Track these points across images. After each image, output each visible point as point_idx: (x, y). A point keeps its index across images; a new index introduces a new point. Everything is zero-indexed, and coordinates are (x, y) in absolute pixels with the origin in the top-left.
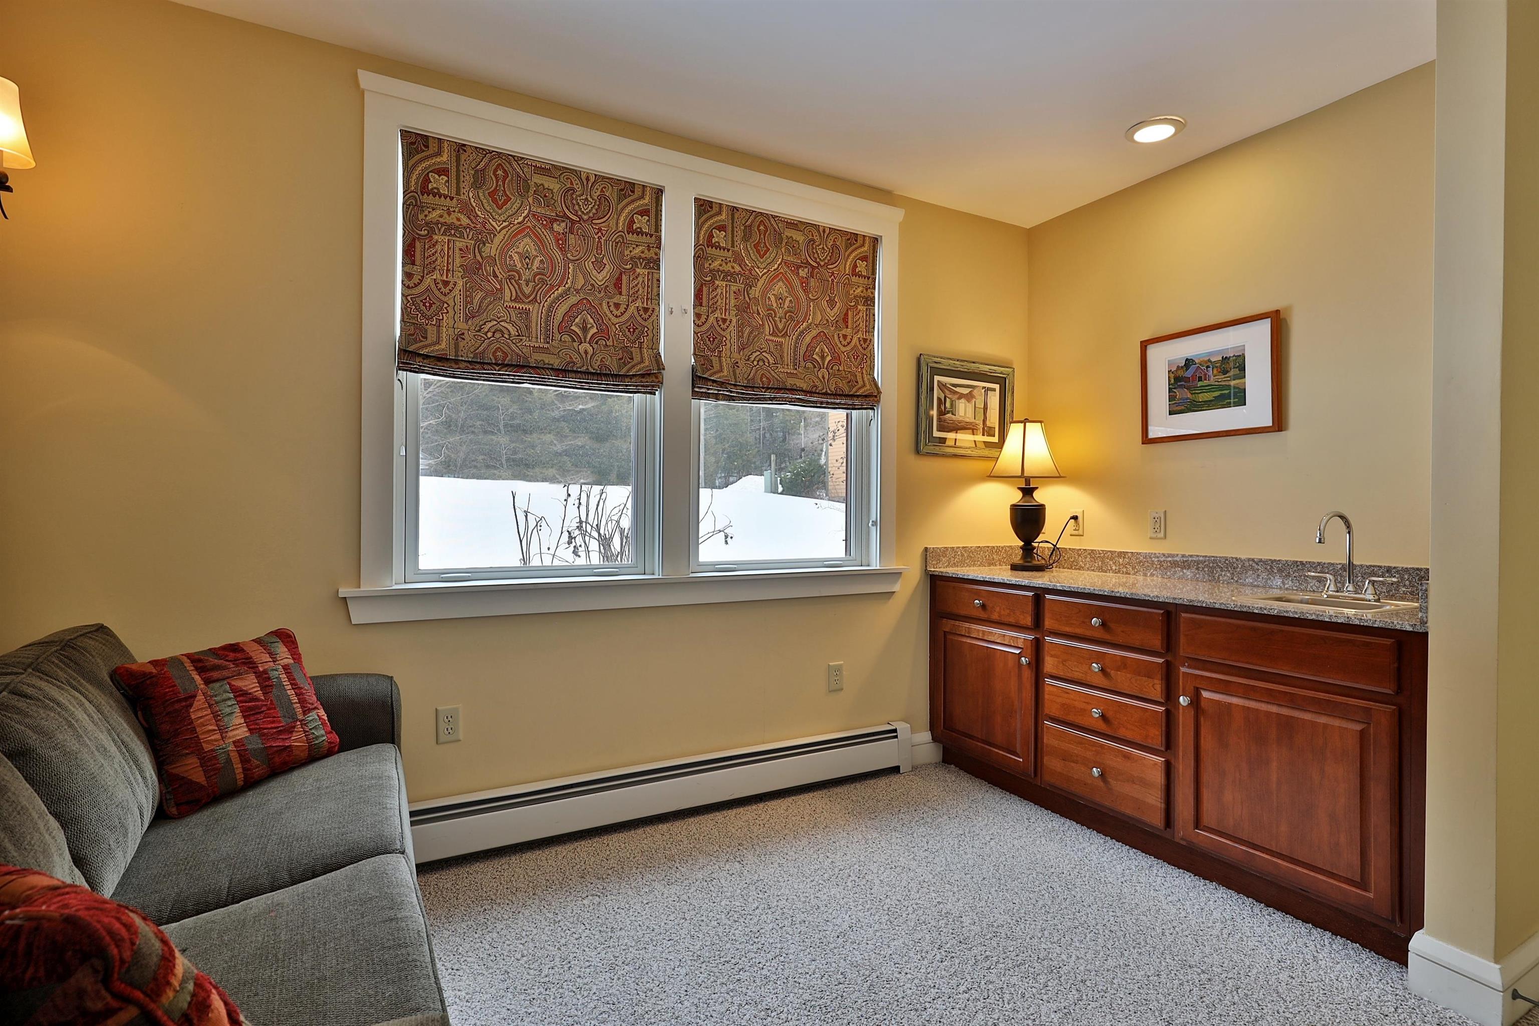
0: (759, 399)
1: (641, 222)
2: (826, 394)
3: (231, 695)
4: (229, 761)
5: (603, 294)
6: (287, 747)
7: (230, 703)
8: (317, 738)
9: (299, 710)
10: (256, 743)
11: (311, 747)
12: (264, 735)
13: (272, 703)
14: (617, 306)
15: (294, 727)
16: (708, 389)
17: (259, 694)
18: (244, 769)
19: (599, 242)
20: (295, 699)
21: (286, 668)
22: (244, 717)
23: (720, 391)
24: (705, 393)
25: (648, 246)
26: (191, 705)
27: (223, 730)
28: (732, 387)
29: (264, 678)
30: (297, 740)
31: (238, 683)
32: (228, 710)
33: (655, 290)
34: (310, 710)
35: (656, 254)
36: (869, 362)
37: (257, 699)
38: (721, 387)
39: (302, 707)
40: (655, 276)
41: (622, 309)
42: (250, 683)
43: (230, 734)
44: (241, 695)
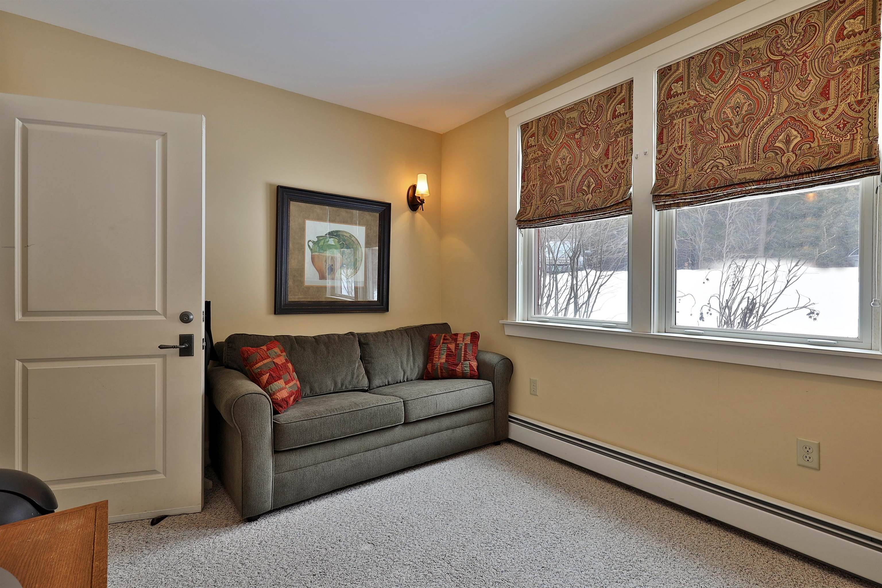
0: (714, 198)
1: (621, 109)
2: (786, 177)
3: (446, 349)
4: (437, 368)
5: (598, 162)
6: (454, 370)
7: (444, 351)
8: (466, 370)
9: (462, 359)
10: (446, 366)
11: (463, 373)
12: (449, 363)
13: (456, 354)
14: (606, 166)
15: (459, 364)
16: (665, 202)
17: (453, 350)
18: (441, 372)
19: (597, 133)
20: (463, 355)
21: (466, 345)
22: (446, 356)
23: (675, 201)
24: (664, 205)
25: (625, 121)
26: (435, 349)
27: (439, 358)
28: (682, 195)
29: (457, 345)
30: (458, 369)
31: (450, 346)
32: (443, 353)
33: (629, 147)
34: (466, 360)
35: (630, 123)
36: (865, 123)
37: (452, 352)
38: (673, 198)
39: (464, 359)
40: (629, 138)
41: (609, 167)
42: (452, 346)
43: (440, 360)
44: (449, 349)
